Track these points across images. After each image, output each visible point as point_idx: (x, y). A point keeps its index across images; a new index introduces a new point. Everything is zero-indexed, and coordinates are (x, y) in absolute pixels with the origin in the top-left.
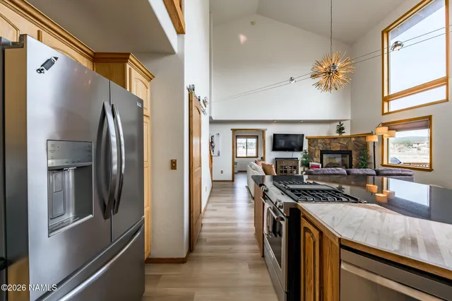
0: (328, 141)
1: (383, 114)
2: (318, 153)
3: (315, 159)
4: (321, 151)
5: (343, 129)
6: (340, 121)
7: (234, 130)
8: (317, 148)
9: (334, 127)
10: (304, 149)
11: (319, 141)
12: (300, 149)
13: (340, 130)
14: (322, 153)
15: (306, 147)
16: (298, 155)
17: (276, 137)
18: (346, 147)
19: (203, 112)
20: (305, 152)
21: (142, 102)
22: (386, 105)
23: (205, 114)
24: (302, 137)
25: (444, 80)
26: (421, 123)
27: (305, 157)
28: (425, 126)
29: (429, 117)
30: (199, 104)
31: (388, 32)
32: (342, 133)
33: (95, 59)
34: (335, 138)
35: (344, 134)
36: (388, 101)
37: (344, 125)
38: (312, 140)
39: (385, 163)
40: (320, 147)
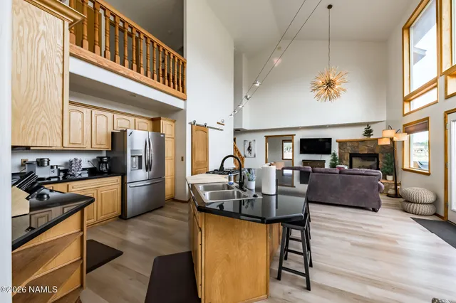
0: (356, 144)
1: (404, 115)
2: (347, 156)
3: (344, 162)
4: (350, 154)
5: (371, 131)
6: (368, 124)
7: (267, 137)
8: (346, 151)
9: (362, 130)
10: (332, 152)
11: (348, 144)
12: (328, 152)
13: (368, 132)
14: (352, 156)
15: (335, 148)
16: (327, 159)
17: (303, 142)
18: (373, 150)
19: (218, 129)
20: (334, 155)
21: (164, 134)
22: (407, 105)
23: (222, 130)
24: (329, 140)
25: (436, 80)
26: (423, 125)
27: (334, 159)
28: (426, 128)
29: (428, 118)
30: (204, 128)
31: (409, 28)
32: (370, 136)
33: (153, 120)
34: (362, 141)
35: (372, 137)
36: (410, 101)
37: (372, 127)
38: (342, 144)
39: (406, 167)
40: (349, 150)
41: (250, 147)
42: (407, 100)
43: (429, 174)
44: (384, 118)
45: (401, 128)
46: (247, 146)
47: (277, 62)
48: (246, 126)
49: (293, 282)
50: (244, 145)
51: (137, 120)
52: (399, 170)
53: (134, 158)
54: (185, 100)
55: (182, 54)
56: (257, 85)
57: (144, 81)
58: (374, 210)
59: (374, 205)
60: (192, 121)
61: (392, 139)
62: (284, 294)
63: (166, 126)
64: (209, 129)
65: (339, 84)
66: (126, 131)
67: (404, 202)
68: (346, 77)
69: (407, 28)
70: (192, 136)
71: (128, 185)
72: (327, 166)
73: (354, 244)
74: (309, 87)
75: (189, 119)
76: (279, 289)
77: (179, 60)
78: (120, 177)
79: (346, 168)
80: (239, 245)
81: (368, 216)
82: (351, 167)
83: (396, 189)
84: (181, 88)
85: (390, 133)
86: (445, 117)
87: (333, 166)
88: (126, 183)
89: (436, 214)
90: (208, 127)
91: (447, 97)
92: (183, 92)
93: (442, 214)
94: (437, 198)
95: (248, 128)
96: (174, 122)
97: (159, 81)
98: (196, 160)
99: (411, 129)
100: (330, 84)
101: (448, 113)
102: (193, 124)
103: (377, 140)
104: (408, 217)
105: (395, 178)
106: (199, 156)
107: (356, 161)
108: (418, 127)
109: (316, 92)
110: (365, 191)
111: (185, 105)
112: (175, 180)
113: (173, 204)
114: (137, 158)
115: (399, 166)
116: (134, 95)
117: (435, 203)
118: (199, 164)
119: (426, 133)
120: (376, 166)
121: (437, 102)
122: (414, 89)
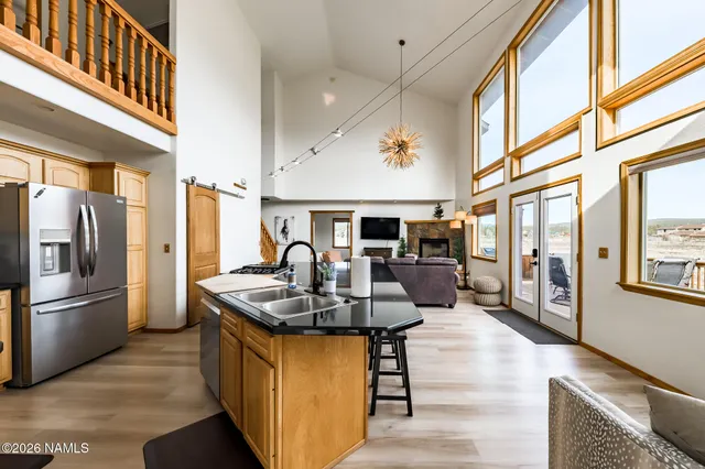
0: (426, 227)
1: (473, 195)
2: (417, 242)
3: (414, 249)
4: (420, 239)
5: (441, 212)
6: (439, 202)
7: (312, 213)
8: (416, 236)
9: (432, 209)
10: (401, 236)
11: (418, 226)
12: (395, 236)
13: (439, 213)
14: (423, 241)
15: (403, 232)
16: (394, 245)
17: (365, 221)
18: (444, 235)
19: (236, 196)
20: (403, 240)
21: (125, 199)
22: (475, 183)
23: (242, 197)
24: (397, 221)
25: (502, 160)
26: (491, 207)
27: (402, 246)
28: (494, 211)
29: (495, 201)
30: (212, 192)
31: (478, 96)
32: (441, 217)
33: (90, 166)
34: (433, 223)
35: (442, 219)
36: (478, 180)
37: (443, 206)
38: (411, 226)
39: (475, 254)
40: (419, 234)
41: (285, 227)
42: (476, 177)
43: (495, 261)
44: (453, 196)
45: (471, 209)
46: (280, 226)
47: (329, 99)
48: (281, 194)
49: (390, 413)
50: (276, 223)
51: (50, 162)
52: (469, 257)
53: (48, 249)
54: (172, 134)
55: (166, 44)
56: (338, 135)
57: (81, 82)
58: (451, 307)
59: (451, 300)
60: (188, 177)
61: (463, 222)
62: (384, 431)
63: (127, 183)
64: (221, 195)
65: (413, 148)
66: (25, 186)
67: (476, 294)
68: (419, 140)
69: (477, 95)
70: (188, 206)
71: (34, 310)
72: (394, 255)
73: (441, 350)
74: (377, 146)
75: (182, 173)
76: (378, 426)
77: (160, 55)
78: (8, 292)
79: (416, 257)
80: (331, 377)
81: (446, 315)
82: (421, 256)
83: (465, 280)
84: (165, 111)
85: (461, 215)
86: (511, 201)
87: (401, 255)
88: (27, 305)
89: (502, 304)
90: (219, 191)
91: (513, 180)
92: (169, 118)
93: (507, 303)
94: (503, 287)
95: (282, 196)
96: (146, 174)
97: (116, 87)
98: (197, 251)
99: (480, 211)
100: (402, 146)
101: (513, 196)
102: (190, 183)
103: (448, 222)
104: (480, 309)
105: (465, 268)
106: (203, 242)
107: (426, 248)
108: (486, 210)
109: (386, 155)
110: (443, 284)
111: (174, 145)
112: (147, 290)
113: (146, 339)
114: (57, 249)
115: (469, 254)
116: (50, 107)
117: (501, 292)
118: (201, 257)
119: (493, 216)
120: (445, 254)
121: (503, 184)
122: (482, 167)
